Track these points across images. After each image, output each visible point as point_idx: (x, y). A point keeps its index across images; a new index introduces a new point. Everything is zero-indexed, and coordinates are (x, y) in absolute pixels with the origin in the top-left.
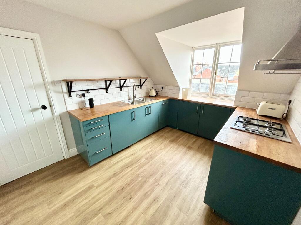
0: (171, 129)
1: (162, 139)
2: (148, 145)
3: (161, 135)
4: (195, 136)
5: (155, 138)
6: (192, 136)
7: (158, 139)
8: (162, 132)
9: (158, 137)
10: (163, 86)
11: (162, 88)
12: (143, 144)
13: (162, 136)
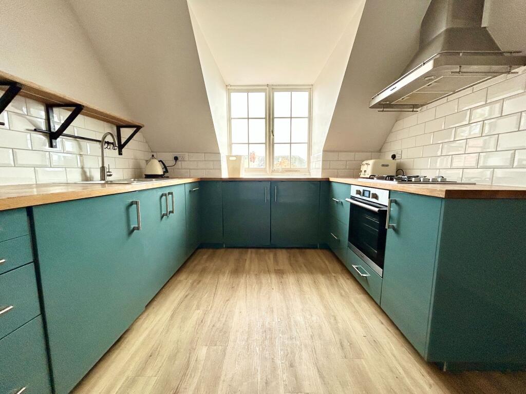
0: (211, 250)
1: (209, 277)
2: (184, 304)
3: (199, 267)
4: (267, 251)
5: (190, 281)
6: (262, 251)
7: (200, 281)
8: (195, 262)
9: (195, 277)
10: (176, 154)
11: (176, 159)
12: (164, 309)
13: (203, 271)
